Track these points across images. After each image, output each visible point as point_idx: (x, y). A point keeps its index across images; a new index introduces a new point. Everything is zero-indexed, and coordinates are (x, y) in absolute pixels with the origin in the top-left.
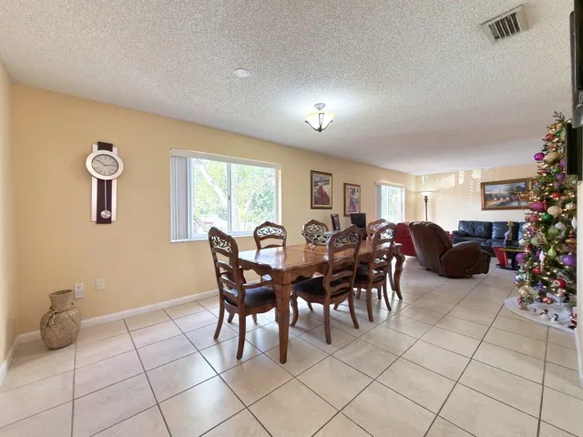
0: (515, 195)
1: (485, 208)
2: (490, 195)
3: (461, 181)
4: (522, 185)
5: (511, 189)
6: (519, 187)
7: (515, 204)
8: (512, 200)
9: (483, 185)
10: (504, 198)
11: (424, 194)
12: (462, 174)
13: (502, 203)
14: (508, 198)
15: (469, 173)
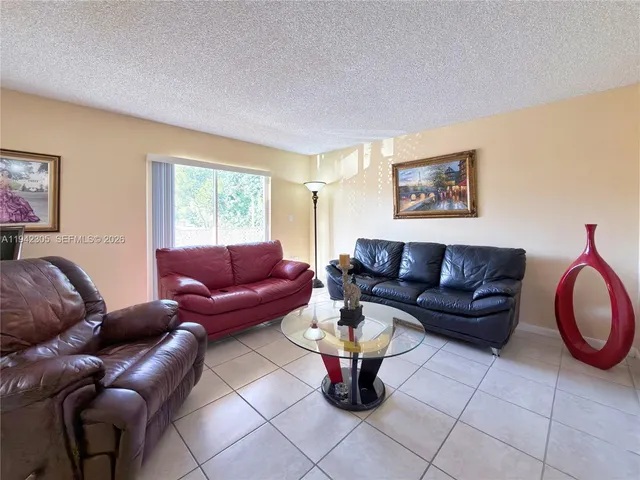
0: (444, 187)
1: (398, 215)
2: (406, 188)
3: (367, 164)
4: (455, 166)
5: (438, 176)
6: (449, 172)
7: (444, 206)
8: (439, 199)
9: (396, 168)
10: (427, 195)
11: (313, 187)
12: (367, 149)
13: (425, 206)
14: (432, 195)
15: (377, 146)
